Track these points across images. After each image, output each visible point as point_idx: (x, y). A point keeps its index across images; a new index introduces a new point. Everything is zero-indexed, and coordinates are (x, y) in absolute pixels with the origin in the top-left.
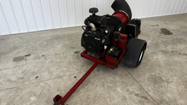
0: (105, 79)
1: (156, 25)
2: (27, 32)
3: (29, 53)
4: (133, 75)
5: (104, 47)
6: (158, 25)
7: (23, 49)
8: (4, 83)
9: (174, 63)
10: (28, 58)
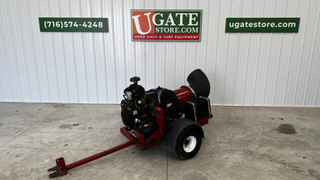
0: (131, 162)
1: (280, 119)
2: (95, 103)
3: (79, 123)
4: (169, 168)
5: (135, 120)
6: (282, 119)
7: (77, 118)
8: (36, 143)
9: (247, 169)
10: (75, 127)
